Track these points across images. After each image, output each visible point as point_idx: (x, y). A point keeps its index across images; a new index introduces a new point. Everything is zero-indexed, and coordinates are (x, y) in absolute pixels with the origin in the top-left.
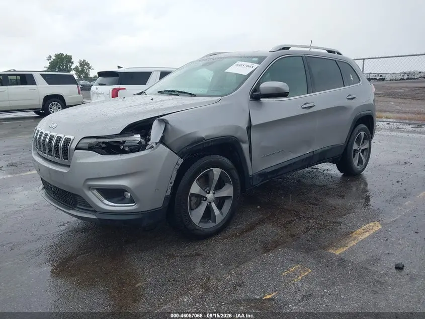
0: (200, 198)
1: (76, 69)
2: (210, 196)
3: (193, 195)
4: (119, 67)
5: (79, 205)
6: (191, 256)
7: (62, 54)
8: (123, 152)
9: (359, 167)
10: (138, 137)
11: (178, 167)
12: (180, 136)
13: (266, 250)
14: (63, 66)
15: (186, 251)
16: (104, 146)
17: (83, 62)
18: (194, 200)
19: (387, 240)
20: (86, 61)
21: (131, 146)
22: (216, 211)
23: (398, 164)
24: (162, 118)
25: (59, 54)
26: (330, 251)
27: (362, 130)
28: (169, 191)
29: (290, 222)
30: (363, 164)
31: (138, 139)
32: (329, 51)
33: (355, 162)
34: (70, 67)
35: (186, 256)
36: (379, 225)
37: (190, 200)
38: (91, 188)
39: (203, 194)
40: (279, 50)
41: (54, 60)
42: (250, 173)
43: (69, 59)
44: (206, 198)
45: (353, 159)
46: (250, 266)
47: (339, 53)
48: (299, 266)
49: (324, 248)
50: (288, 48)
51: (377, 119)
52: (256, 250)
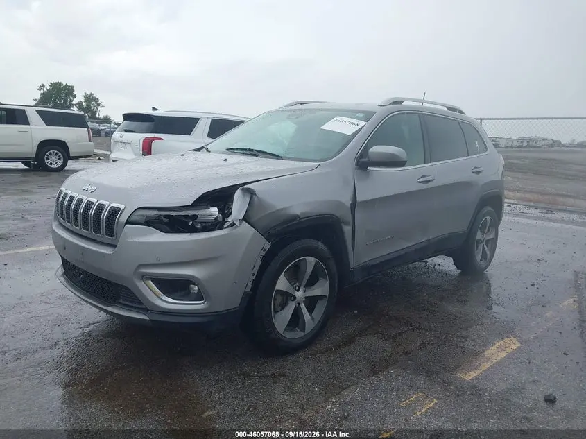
0: (287, 297)
1: (79, 105)
2: (299, 295)
3: (279, 292)
4: (154, 109)
5: (124, 300)
6: (273, 376)
7: (61, 84)
8: (193, 230)
9: (482, 263)
10: (214, 211)
11: (263, 253)
12: (269, 211)
13: (375, 372)
14: (60, 100)
15: (267, 369)
16: (166, 220)
17: (90, 96)
18: (279, 299)
19: (529, 363)
20: (95, 96)
21: (204, 223)
22: (307, 316)
23: (529, 261)
24: (246, 186)
25: (56, 83)
26: (458, 375)
27: (488, 214)
28: (250, 284)
29: (400, 334)
30: (488, 259)
31: (214, 213)
32: (449, 109)
33: (479, 256)
34: (71, 101)
35: (266, 376)
36: (517, 342)
37: (275, 299)
38: (144, 277)
39: (291, 290)
40: (390, 104)
41: (49, 90)
42: (351, 266)
43: (69, 91)
44: (295, 297)
45: (476, 252)
46: (356, 392)
47: (461, 112)
48: (421, 394)
49: (449, 371)
50: (400, 102)
51: (506, 200)
52: (360, 371)
